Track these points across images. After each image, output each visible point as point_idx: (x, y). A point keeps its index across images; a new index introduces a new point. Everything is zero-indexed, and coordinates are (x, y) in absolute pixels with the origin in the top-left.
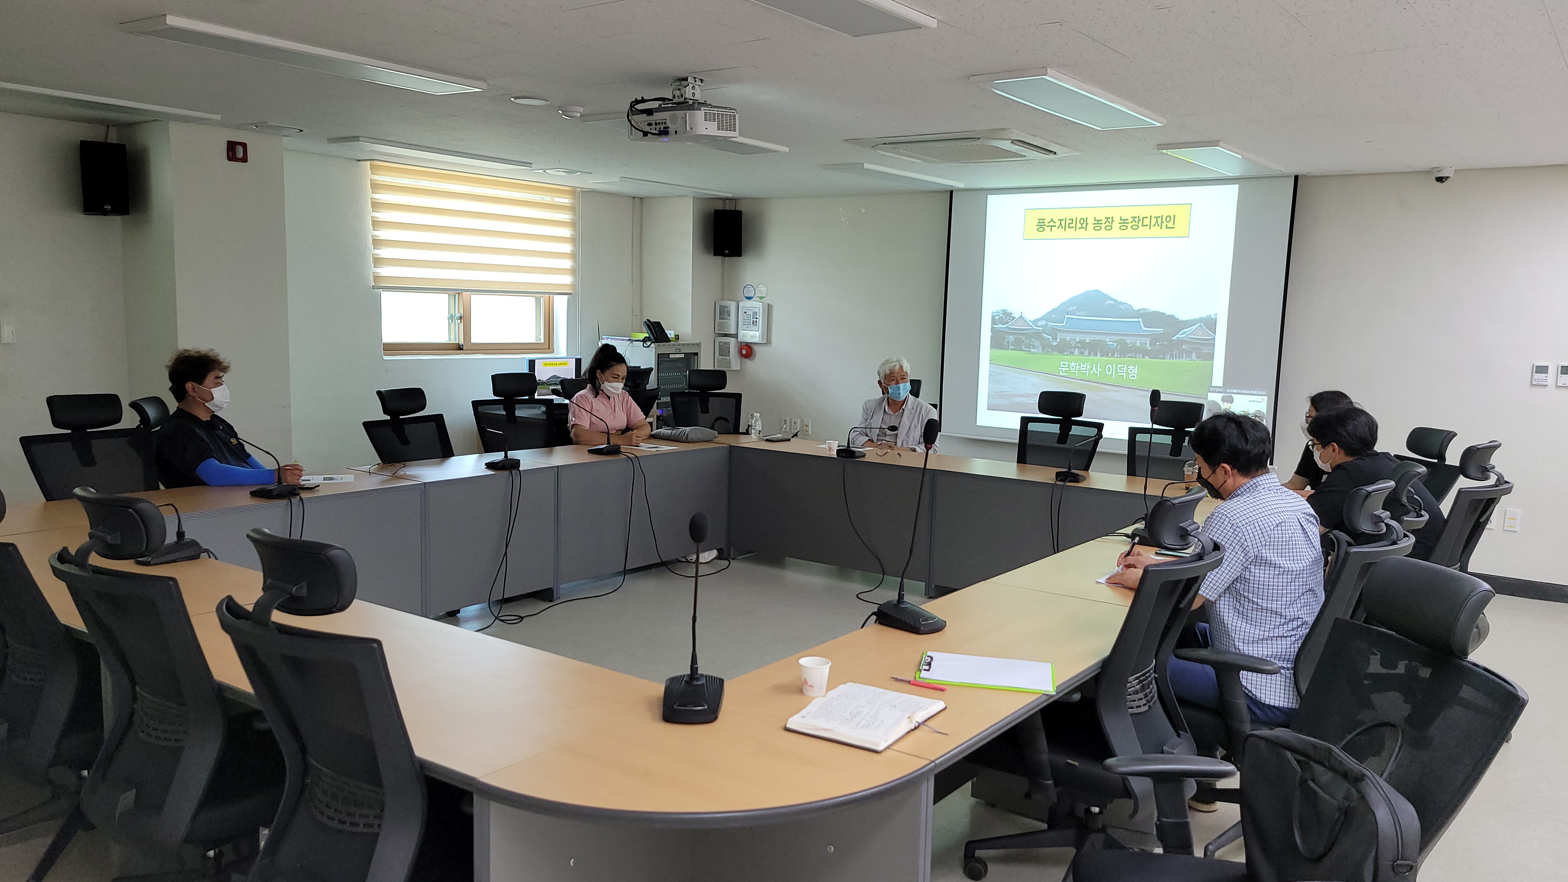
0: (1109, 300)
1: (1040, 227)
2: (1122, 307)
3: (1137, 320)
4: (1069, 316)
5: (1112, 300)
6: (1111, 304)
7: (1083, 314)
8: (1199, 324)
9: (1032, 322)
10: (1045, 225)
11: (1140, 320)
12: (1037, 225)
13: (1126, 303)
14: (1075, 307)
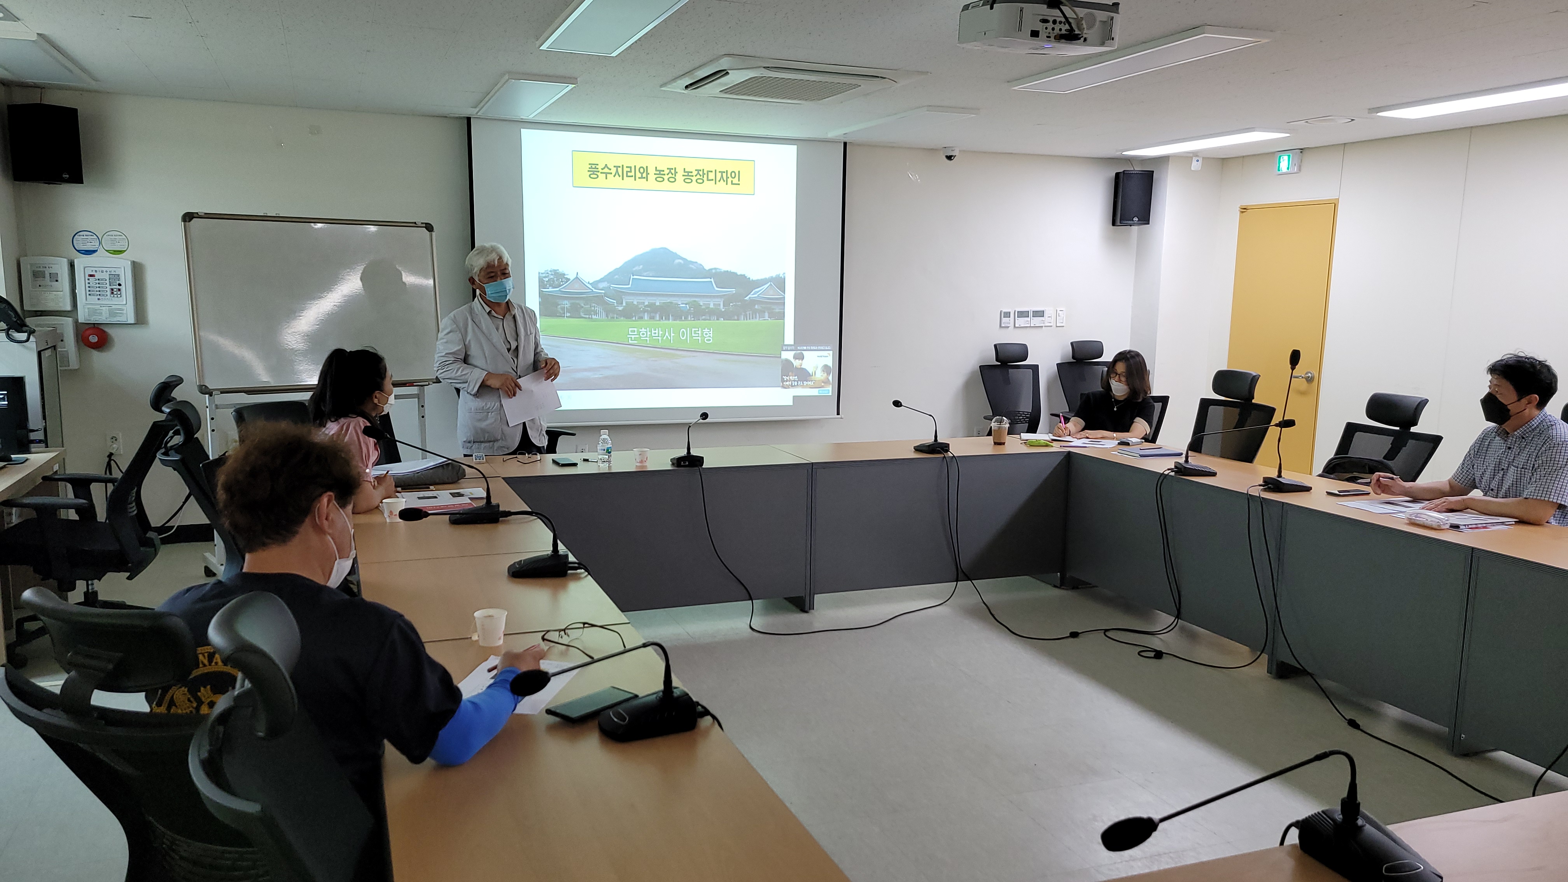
0: (679, 259)
1: (592, 173)
2: (693, 266)
3: (709, 280)
4: (635, 277)
5: (681, 259)
6: (681, 263)
7: (651, 275)
8: (769, 283)
9: (591, 284)
10: (599, 172)
11: (712, 280)
12: (588, 171)
13: (696, 262)
14: (641, 266)
